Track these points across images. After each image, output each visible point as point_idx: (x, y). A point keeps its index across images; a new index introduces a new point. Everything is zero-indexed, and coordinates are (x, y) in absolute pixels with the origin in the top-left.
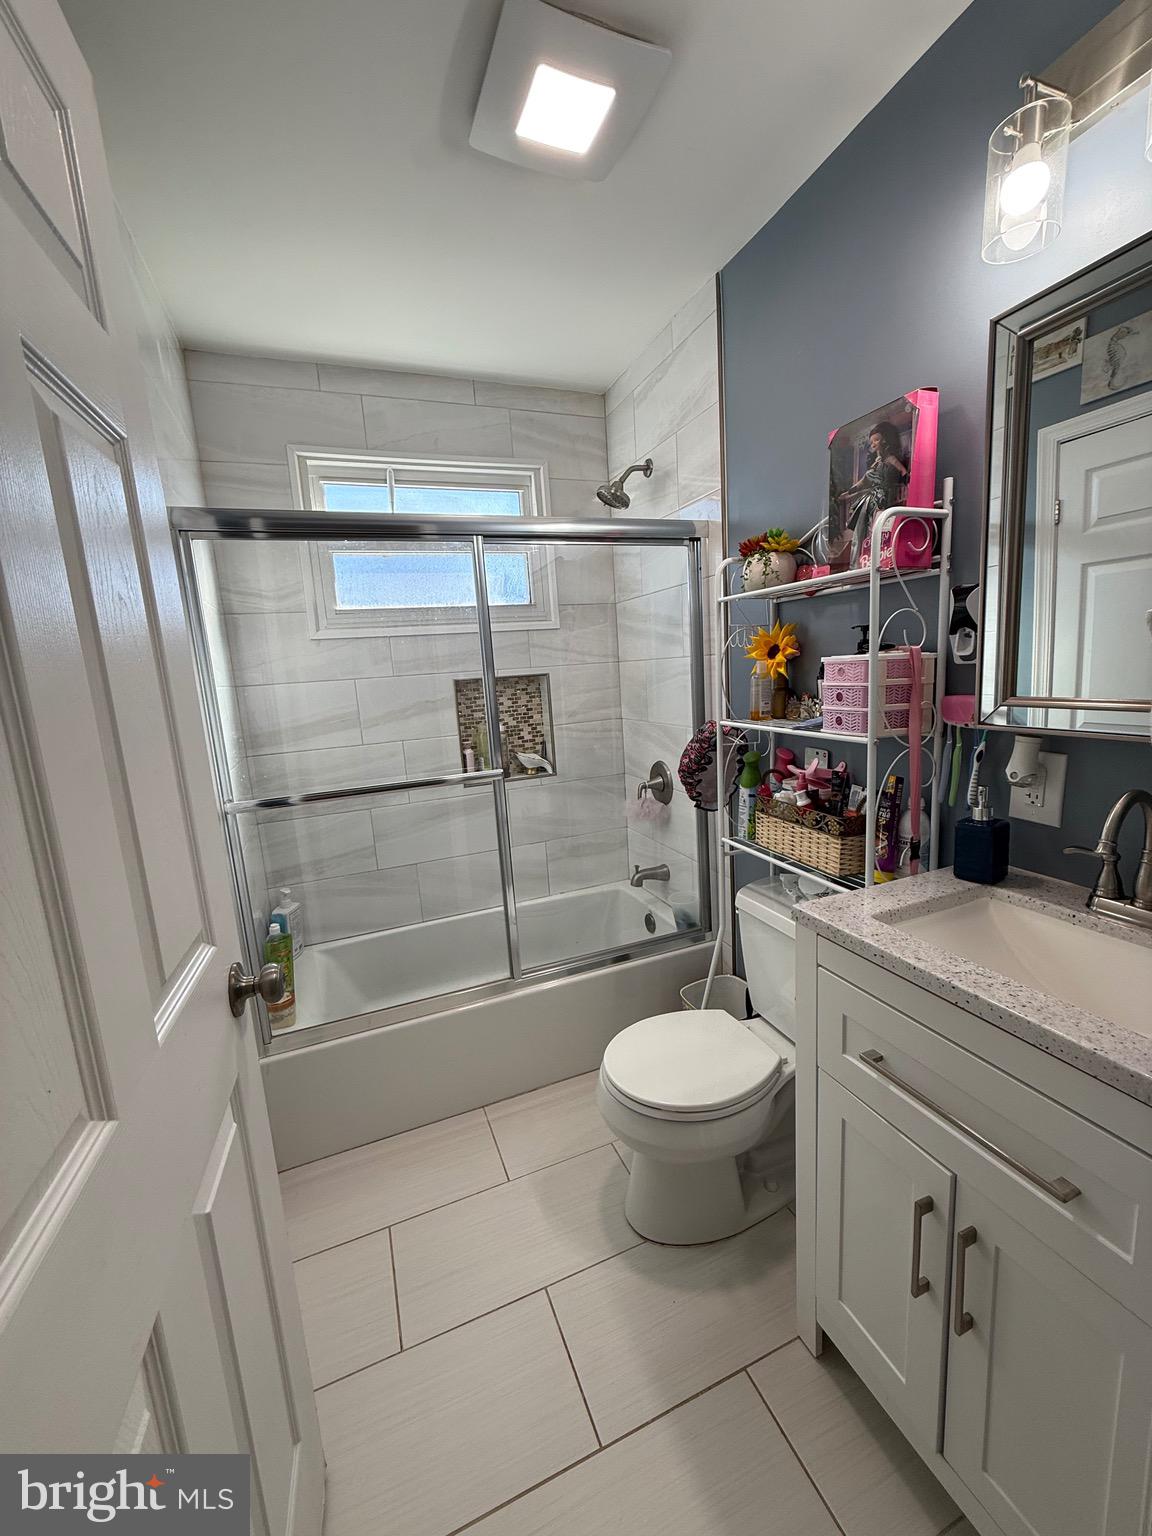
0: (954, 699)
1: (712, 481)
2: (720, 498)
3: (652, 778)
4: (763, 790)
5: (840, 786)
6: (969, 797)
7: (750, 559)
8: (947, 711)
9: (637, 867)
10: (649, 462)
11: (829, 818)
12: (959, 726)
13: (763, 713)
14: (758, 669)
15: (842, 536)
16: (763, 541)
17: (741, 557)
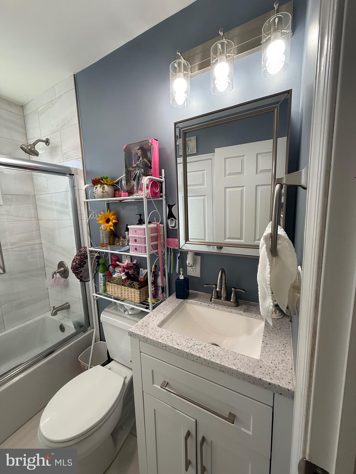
0: (170, 239)
1: (78, 154)
2: (81, 160)
3: (58, 269)
4: (108, 273)
5: (136, 268)
6: (177, 271)
7: (97, 186)
8: (168, 243)
9: (54, 307)
10: (47, 139)
11: (134, 283)
12: (172, 248)
13: (106, 244)
14: (102, 227)
15: (130, 183)
16: (101, 180)
17: (93, 185)
